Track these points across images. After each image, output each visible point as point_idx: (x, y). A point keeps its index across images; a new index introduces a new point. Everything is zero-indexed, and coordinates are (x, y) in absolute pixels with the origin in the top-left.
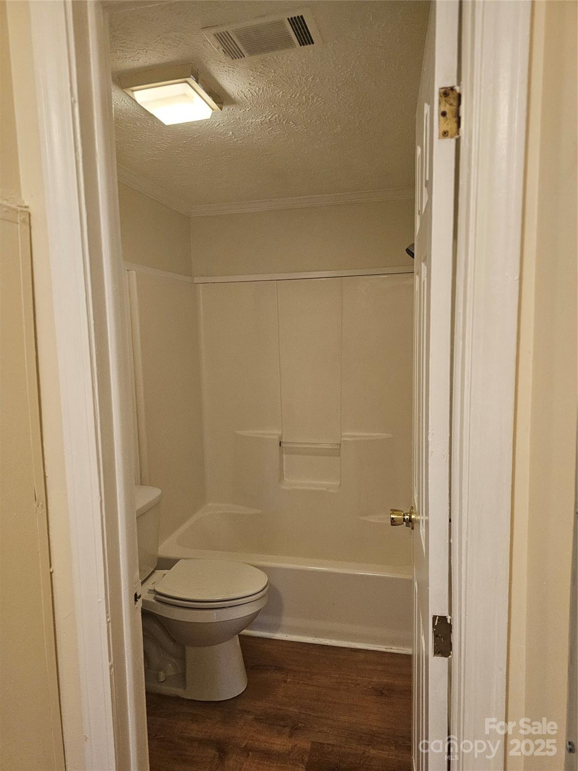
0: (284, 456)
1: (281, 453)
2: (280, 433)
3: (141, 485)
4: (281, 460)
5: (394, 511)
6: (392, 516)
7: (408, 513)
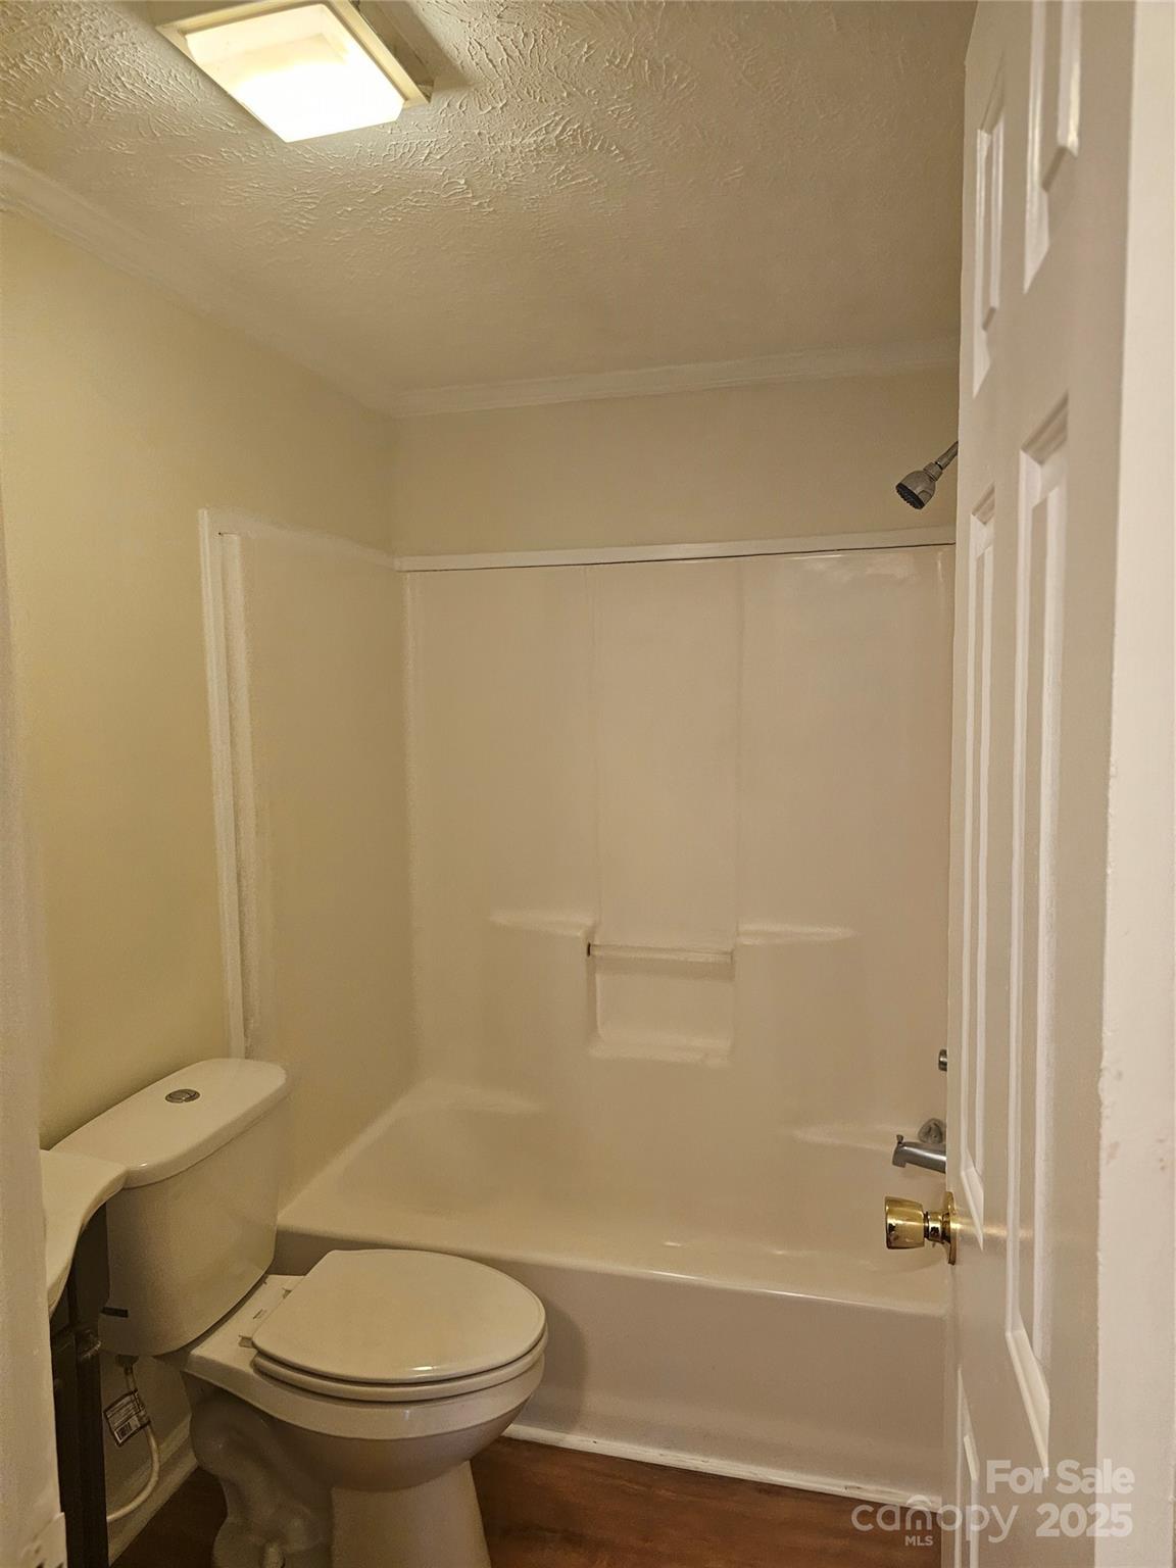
0: (598, 977)
1: (591, 973)
2: (588, 922)
3: (247, 1058)
4: (591, 983)
5: (893, 1203)
6: (892, 1221)
7: (936, 1213)
